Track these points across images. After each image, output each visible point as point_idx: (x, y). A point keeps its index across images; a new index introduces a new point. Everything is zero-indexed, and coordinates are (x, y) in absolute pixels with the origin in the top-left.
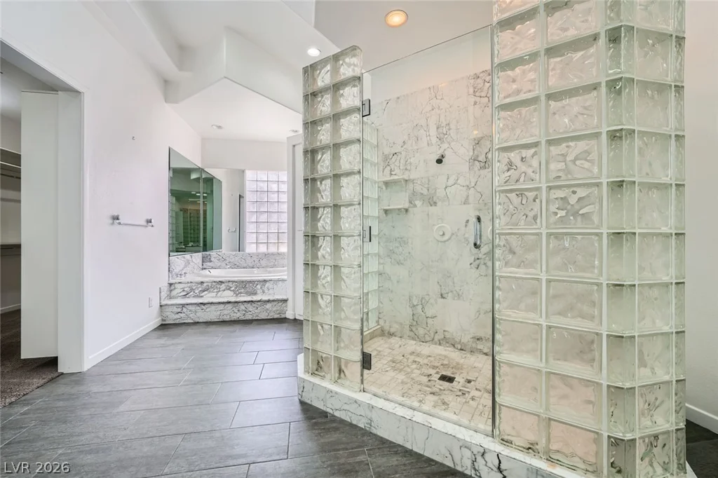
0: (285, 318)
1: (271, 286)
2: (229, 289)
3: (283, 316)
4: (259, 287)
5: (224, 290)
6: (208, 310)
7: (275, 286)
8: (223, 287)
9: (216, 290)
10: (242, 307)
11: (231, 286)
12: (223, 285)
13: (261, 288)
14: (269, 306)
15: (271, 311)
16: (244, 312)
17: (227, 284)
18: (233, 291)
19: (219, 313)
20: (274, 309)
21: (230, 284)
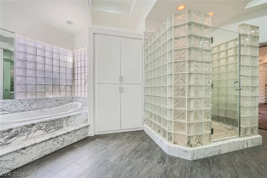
0: (88, 137)
1: (72, 120)
2: (40, 129)
3: (86, 136)
4: (64, 122)
5: (35, 131)
6: (29, 152)
7: (75, 119)
8: (34, 128)
9: (27, 133)
10: (61, 139)
11: (42, 126)
12: (34, 127)
13: (66, 122)
14: (78, 133)
15: (80, 136)
16: (62, 142)
17: (37, 126)
18: (44, 129)
19: (40, 151)
20: (82, 133)
21: (41, 125)
